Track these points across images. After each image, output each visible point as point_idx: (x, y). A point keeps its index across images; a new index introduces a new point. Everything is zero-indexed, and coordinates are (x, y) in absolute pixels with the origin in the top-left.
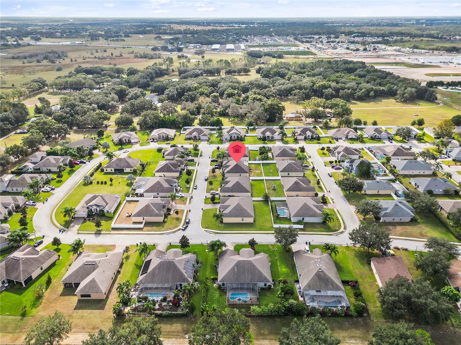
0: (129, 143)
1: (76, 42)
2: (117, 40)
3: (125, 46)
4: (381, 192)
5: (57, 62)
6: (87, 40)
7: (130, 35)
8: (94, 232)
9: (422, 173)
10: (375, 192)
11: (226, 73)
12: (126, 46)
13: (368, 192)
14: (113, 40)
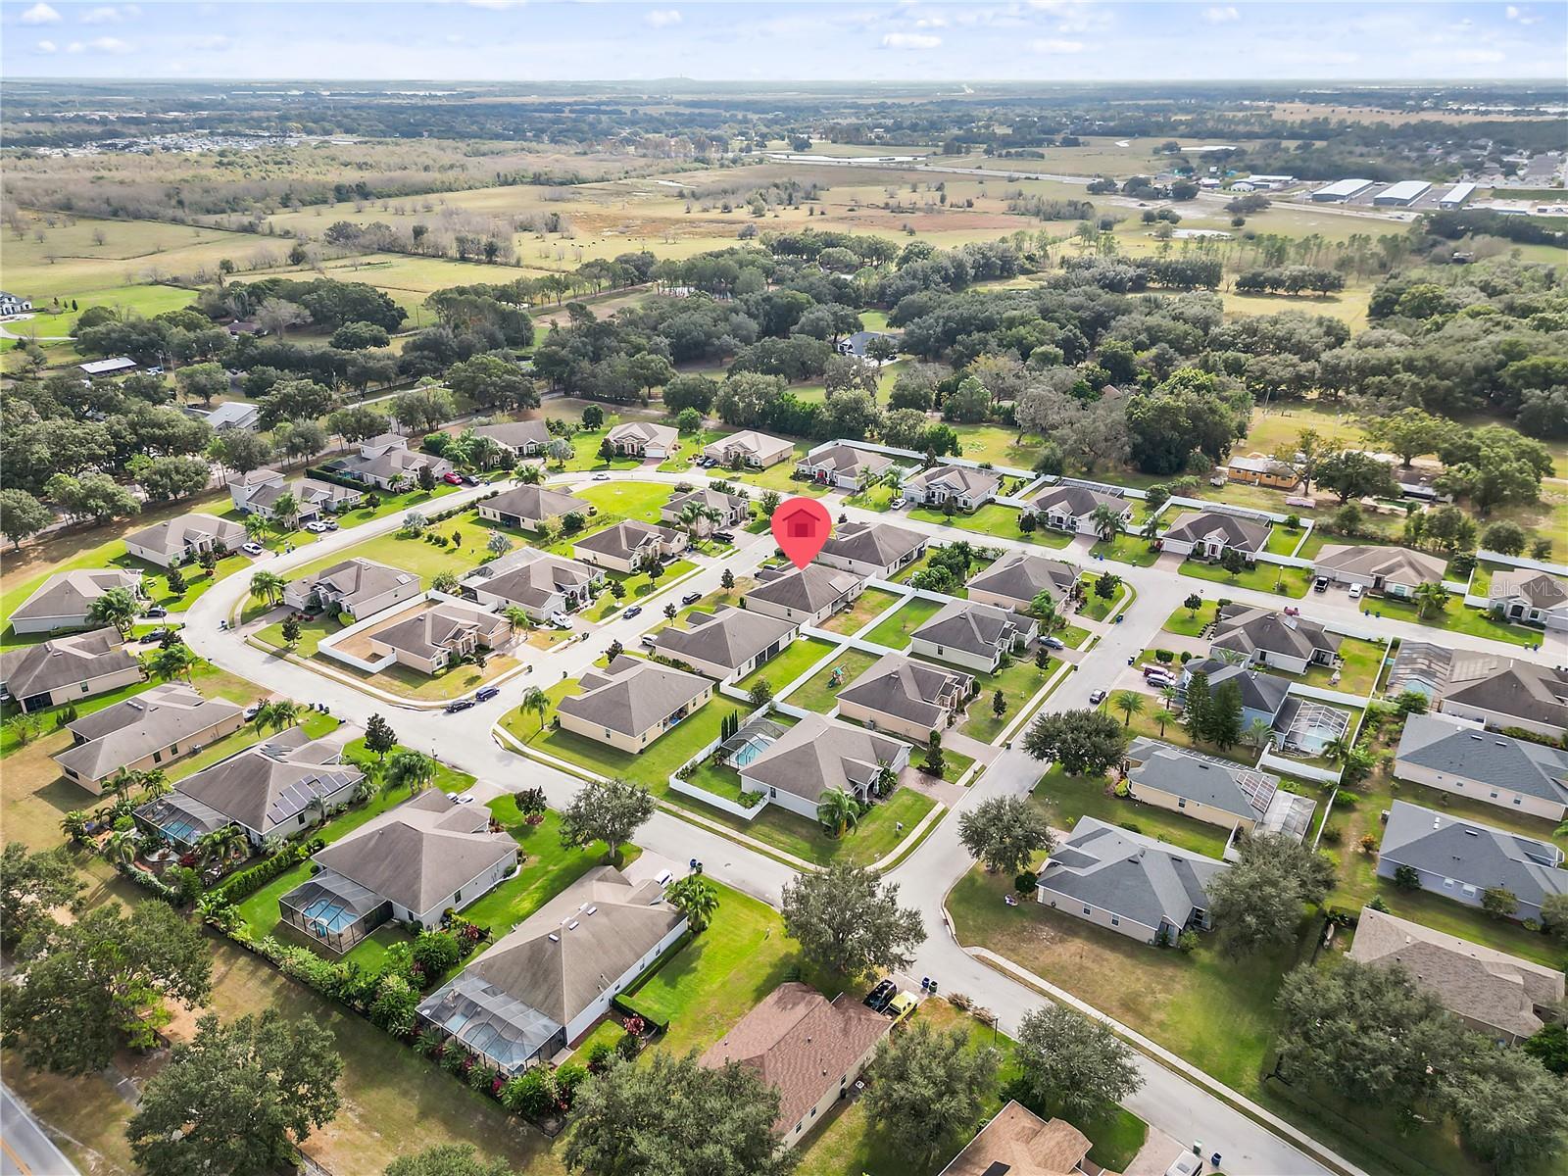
0: (639, 456)
1: (898, 159)
2: (1019, 155)
3: (1016, 175)
4: (1195, 810)
5: (769, 215)
6: (935, 154)
7: (1081, 139)
8: (275, 649)
9: (1505, 798)
10: (1170, 802)
11: (1238, 285)
12: (1024, 175)
13: (1140, 792)
14: (1008, 154)
